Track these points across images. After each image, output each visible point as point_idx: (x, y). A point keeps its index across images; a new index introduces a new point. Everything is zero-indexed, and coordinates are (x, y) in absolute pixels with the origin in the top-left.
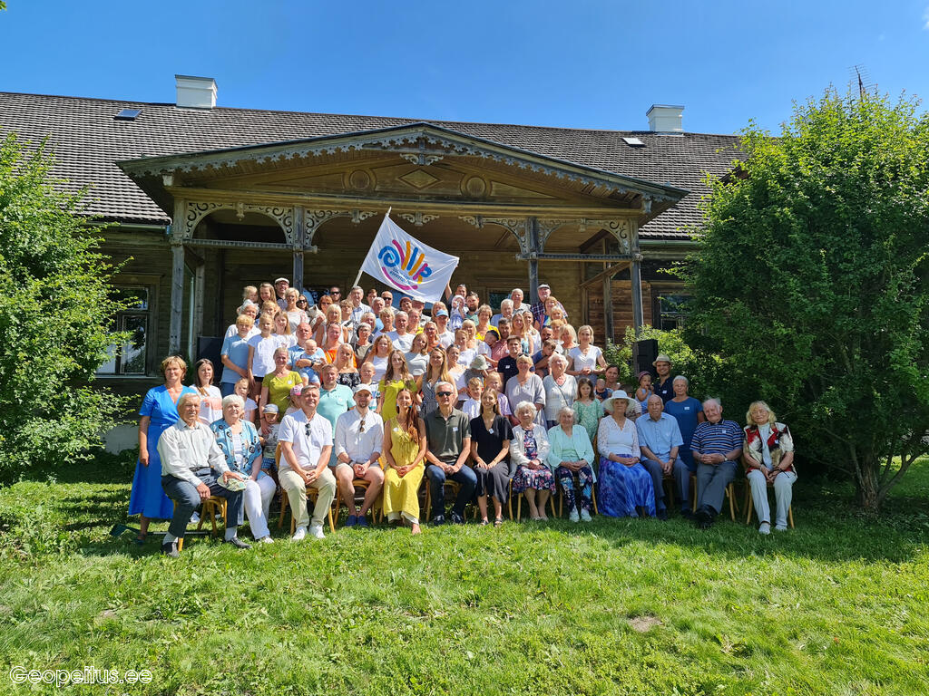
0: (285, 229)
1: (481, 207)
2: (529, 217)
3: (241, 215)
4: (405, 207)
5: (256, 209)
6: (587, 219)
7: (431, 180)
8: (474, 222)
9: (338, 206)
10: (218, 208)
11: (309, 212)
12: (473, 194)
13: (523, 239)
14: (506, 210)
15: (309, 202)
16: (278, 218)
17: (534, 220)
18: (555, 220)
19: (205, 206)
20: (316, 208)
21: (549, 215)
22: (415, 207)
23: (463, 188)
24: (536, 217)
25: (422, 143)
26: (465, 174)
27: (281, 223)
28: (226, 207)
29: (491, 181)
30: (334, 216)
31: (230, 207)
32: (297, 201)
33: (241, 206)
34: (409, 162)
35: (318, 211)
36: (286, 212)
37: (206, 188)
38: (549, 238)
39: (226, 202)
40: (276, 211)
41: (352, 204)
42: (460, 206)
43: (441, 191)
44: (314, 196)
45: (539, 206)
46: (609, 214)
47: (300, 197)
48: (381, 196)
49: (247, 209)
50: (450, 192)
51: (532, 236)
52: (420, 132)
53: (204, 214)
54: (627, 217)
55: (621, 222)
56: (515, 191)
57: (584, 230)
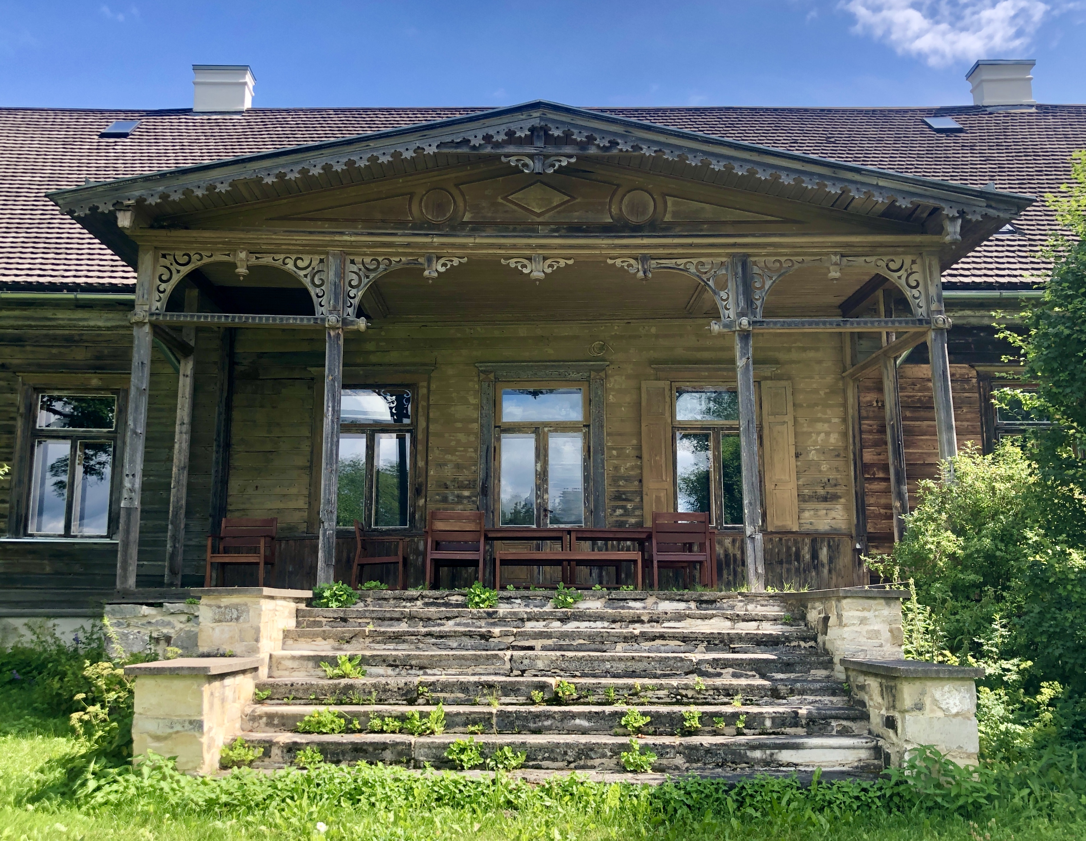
0: (313, 292)
1: (646, 241)
2: (733, 255)
3: (242, 270)
4: (514, 247)
5: (267, 260)
6: (843, 256)
7: (558, 199)
8: (636, 268)
9: (400, 250)
10: (206, 260)
11: (353, 262)
12: (633, 219)
13: (723, 294)
14: (691, 246)
15: (352, 244)
16: (302, 273)
17: (744, 261)
18: (783, 259)
19: (186, 258)
20: (366, 254)
21: (771, 250)
22: (529, 246)
23: (614, 210)
24: (749, 255)
25: (538, 137)
26: (618, 186)
27: (307, 282)
28: (219, 257)
29: (664, 195)
30: (394, 267)
31: (226, 258)
32: (333, 244)
33: (243, 255)
34: (517, 171)
35: (367, 260)
36: (315, 263)
37: (187, 228)
38: (773, 291)
39: (218, 250)
40: (300, 263)
41: (424, 246)
42: (609, 241)
43: (576, 217)
44: (362, 234)
45: (753, 236)
46: (881, 245)
47: (337, 238)
48: (473, 230)
49: (253, 261)
50: (591, 217)
51: (741, 289)
52: (535, 119)
53: (185, 270)
54: (919, 250)
55: (908, 260)
56: (709, 211)
57: (837, 275)
